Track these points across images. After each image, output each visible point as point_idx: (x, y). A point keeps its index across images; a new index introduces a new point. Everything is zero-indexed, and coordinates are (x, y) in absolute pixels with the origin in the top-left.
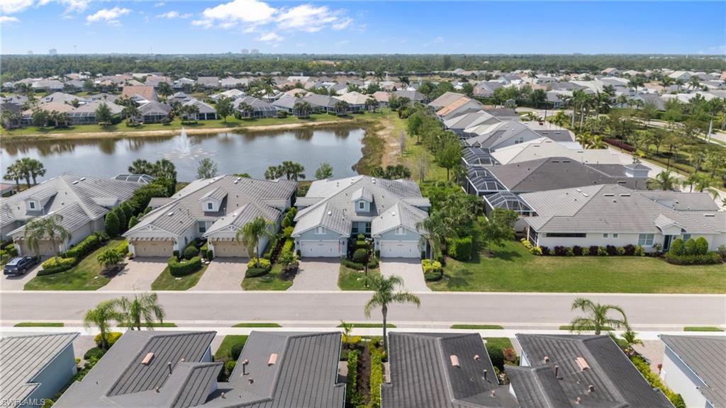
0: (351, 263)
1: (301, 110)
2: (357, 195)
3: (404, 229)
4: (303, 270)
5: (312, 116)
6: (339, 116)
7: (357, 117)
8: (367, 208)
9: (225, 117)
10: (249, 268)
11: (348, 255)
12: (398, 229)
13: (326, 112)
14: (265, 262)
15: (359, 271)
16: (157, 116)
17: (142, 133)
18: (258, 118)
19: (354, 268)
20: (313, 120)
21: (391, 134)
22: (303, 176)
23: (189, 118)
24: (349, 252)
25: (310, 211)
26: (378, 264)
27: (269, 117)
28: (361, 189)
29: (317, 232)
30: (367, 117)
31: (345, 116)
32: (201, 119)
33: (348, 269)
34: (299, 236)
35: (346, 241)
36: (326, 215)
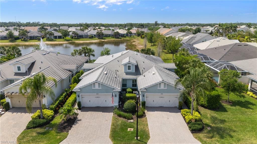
0: (122, 113)
1: (99, 35)
2: (126, 61)
3: (165, 84)
4: (80, 120)
5: (104, 38)
6: (115, 38)
7: (123, 38)
8: (133, 70)
9: (65, 37)
10: (33, 119)
11: (119, 105)
12: (160, 84)
13: (110, 37)
14: (49, 113)
15: (129, 121)
16: (35, 37)
17: (27, 43)
18: (81, 38)
19: (125, 117)
20: (104, 39)
21: (138, 43)
22: (94, 55)
23: (50, 38)
24: (120, 103)
25: (92, 72)
26: (144, 113)
27: (85, 38)
28: (128, 58)
29: (94, 87)
30: (127, 38)
31: (118, 38)
32: (55, 38)
33: (119, 118)
34: (79, 90)
35: (118, 94)
36: (102, 74)
